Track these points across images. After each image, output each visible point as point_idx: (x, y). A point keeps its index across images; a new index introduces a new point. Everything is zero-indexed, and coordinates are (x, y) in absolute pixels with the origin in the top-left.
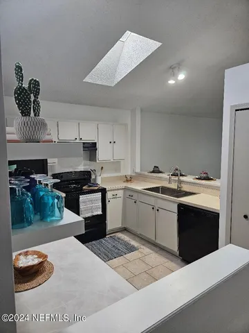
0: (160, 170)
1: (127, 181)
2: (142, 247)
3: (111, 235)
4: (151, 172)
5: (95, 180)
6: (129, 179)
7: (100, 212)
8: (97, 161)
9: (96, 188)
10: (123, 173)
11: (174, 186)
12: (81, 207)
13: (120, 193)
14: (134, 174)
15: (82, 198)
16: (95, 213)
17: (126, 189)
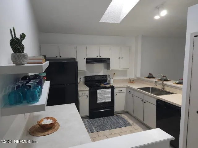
0: (154, 76)
1: (131, 82)
2: (135, 124)
3: (117, 115)
4: (147, 77)
5: (110, 81)
6: (132, 81)
7: (110, 100)
8: (110, 70)
9: (108, 86)
10: (128, 77)
11: (159, 87)
12: (98, 96)
13: (124, 90)
14: (136, 78)
15: (99, 91)
16: (107, 101)
17: (128, 87)
